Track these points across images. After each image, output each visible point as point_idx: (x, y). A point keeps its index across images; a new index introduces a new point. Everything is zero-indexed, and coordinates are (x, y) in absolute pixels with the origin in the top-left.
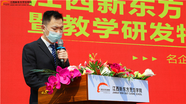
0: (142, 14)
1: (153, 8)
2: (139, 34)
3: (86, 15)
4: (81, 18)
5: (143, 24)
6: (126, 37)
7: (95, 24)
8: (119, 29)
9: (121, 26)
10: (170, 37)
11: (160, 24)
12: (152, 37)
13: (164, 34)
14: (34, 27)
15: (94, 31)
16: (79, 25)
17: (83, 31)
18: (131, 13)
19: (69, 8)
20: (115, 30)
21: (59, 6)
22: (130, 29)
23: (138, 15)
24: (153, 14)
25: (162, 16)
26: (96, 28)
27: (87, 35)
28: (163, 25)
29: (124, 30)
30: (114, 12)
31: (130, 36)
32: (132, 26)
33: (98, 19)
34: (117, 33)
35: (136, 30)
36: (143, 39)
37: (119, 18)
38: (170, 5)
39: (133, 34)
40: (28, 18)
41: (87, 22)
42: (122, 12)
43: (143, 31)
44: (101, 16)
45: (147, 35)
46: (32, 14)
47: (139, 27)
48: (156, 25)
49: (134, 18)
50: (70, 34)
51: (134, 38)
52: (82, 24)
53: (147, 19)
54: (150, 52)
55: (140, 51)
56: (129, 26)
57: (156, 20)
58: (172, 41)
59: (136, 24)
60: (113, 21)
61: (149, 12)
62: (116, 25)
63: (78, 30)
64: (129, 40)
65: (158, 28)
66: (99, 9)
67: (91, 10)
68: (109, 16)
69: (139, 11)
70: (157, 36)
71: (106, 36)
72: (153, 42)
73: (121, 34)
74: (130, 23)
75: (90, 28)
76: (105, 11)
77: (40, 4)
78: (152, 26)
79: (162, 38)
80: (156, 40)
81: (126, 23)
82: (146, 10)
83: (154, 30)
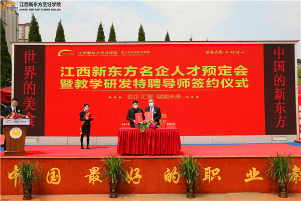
0: (115, 75)
1: (121, 72)
2: (113, 85)
3: (86, 78)
4: (84, 80)
5: (115, 80)
6: (106, 87)
7: (90, 82)
8: (103, 84)
9: (104, 82)
10: (129, 86)
11: (124, 80)
12: (119, 87)
13: (126, 85)
14: (62, 86)
15: (90, 86)
16: (83, 83)
17: (85, 86)
18: (109, 75)
19: (78, 76)
20: (101, 84)
21: (74, 75)
22: (108, 83)
23: (113, 76)
24: (121, 75)
25: (125, 75)
26: (91, 84)
27: (87, 88)
28: (126, 80)
29: (105, 84)
30: (100, 75)
31: (108, 87)
32: (110, 82)
33: (92, 80)
34: (102, 86)
35: (111, 84)
36: (115, 87)
37: (102, 78)
38: (130, 70)
39: (110, 85)
40: (60, 82)
41: (86, 81)
42: (104, 75)
43: (115, 84)
44: (94, 78)
45: (117, 86)
46: (61, 80)
47: (113, 82)
48: (122, 80)
49: (111, 77)
50: (78, 88)
51: (110, 88)
52: (84, 83)
53: (118, 77)
54: (118, 94)
55: (113, 94)
56: (108, 82)
57: (122, 78)
58: (130, 87)
59: (111, 80)
60: (100, 80)
61: (119, 74)
62: (101, 82)
63: (82, 86)
64: (108, 89)
65: (123, 82)
66: (93, 75)
67: (89, 76)
68: (98, 78)
69: (113, 74)
70: (123, 86)
71: (96, 88)
72: (120, 89)
73: (104, 86)
74: (108, 80)
75: (88, 84)
76: (96, 76)
77: (65, 75)
78: (120, 81)
79: (125, 86)
80: (122, 88)
81: (106, 80)
82: (117, 73)
83: (121, 83)
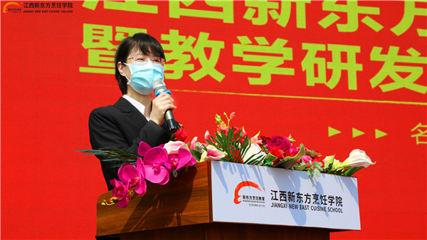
0: (351, 26)
1: (376, 11)
3: (216, 29)
4: (204, 36)
5: (352, 51)
6: (311, 81)
7: (237, 51)
8: (296, 63)
9: (300, 55)
10: (418, 82)
11: (394, 50)
12: (375, 82)
13: (404, 75)
14: (93, 58)
15: (237, 68)
16: (199, 53)
17: (209, 68)
18: (325, 23)
19: (175, 13)
20: (287, 64)
22: (321, 62)
23: (341, 28)
24: (377, 27)
25: (399, 30)
26: (240, 61)
27: (219, 77)
28: (402, 52)
29: (307, 64)
30: (283, 21)
31: (322, 79)
32: (327, 56)
33: (244, 39)
34: (290, 72)
35: (337, 66)
36: (353, 85)
37: (294, 37)
38: (418, 5)
39: (329, 73)
40: (80, 38)
41: (218, 46)
42: (301, 23)
43: (354, 68)
44: (253, 32)
45: (363, 78)
46: (88, 29)
47: (344, 57)
48: (385, 52)
49: (332, 36)
51: (332, 84)
52: (208, 52)
53: (363, 38)
56: (319, 54)
57: (385, 40)
58: (423, 90)
59: (336, 49)
60: (280, 43)
61: (368, 21)
62: (288, 54)
63: (198, 66)
64: (320, 89)
65: (390, 60)
66: (248, 15)
67: (228, 17)
68: (271, 31)
69: (343, 18)
70: (388, 80)
71: (265, 80)
72: (377, 93)
73: (301, 75)
74: (322, 47)
75: (226, 61)
76: (261, 21)
79: (399, 83)
80: (386, 88)
82: (361, 16)
83: (381, 64)
